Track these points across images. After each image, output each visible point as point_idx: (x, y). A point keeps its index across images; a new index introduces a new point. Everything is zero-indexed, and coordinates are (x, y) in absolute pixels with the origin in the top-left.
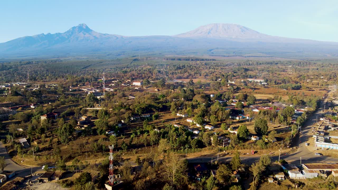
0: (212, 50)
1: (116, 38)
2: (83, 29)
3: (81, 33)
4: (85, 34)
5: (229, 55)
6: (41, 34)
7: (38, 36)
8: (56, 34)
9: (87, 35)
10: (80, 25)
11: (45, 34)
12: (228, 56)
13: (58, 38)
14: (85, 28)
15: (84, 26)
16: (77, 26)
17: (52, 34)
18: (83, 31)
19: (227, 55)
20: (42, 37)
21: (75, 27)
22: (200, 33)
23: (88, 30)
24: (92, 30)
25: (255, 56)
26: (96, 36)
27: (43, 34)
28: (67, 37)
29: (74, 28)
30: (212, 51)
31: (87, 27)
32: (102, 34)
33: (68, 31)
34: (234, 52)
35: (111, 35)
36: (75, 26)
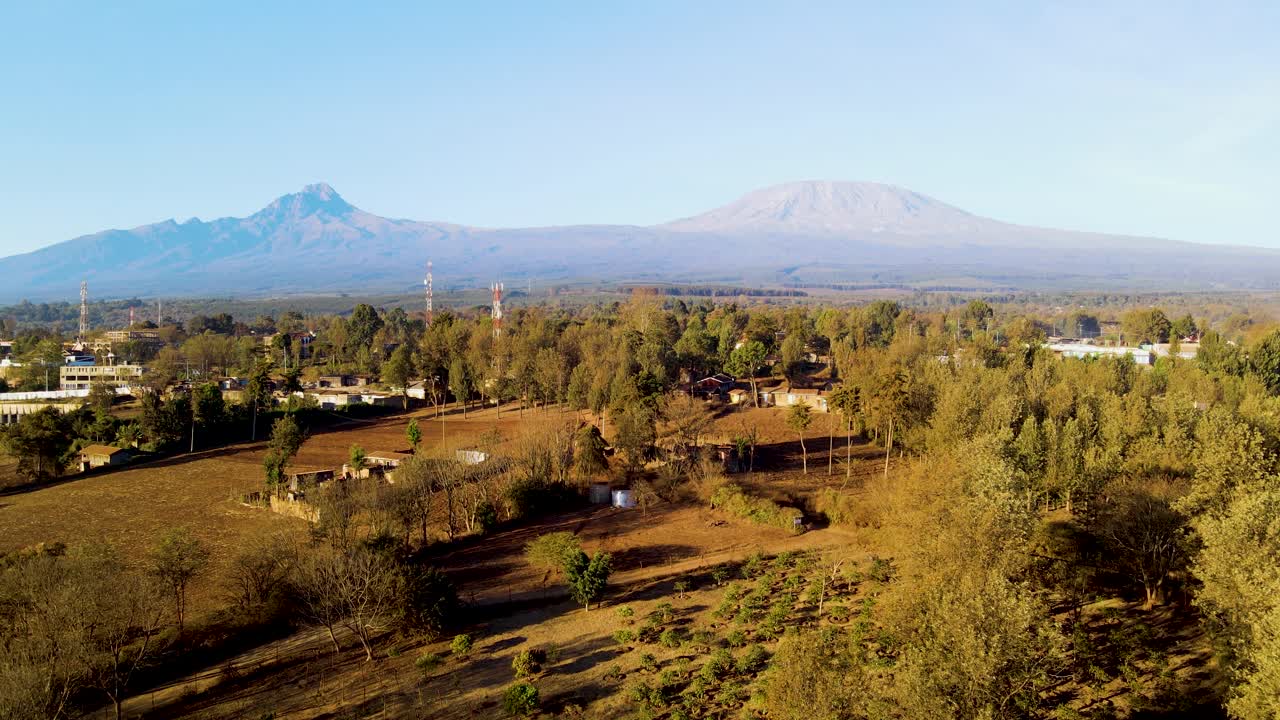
0: (795, 269)
1: (441, 234)
2: (321, 202)
3: (314, 217)
4: (325, 222)
5: (855, 284)
6: (166, 222)
7: (155, 228)
8: (221, 220)
9: (335, 224)
10: (310, 187)
11: (180, 221)
12: (853, 288)
13: (226, 236)
14: (326, 198)
15: (323, 194)
16: (299, 194)
17: (204, 221)
18: (318, 211)
19: (851, 284)
20: (168, 233)
21: (289, 195)
22: (753, 216)
23: (337, 206)
24: (350, 208)
25: (952, 285)
26: (368, 229)
27: (172, 221)
28: (259, 233)
29: (286, 200)
30: (793, 274)
31: (335, 196)
32: (390, 220)
33: (264, 210)
34: (876, 276)
35: (422, 224)
36: (292, 193)
